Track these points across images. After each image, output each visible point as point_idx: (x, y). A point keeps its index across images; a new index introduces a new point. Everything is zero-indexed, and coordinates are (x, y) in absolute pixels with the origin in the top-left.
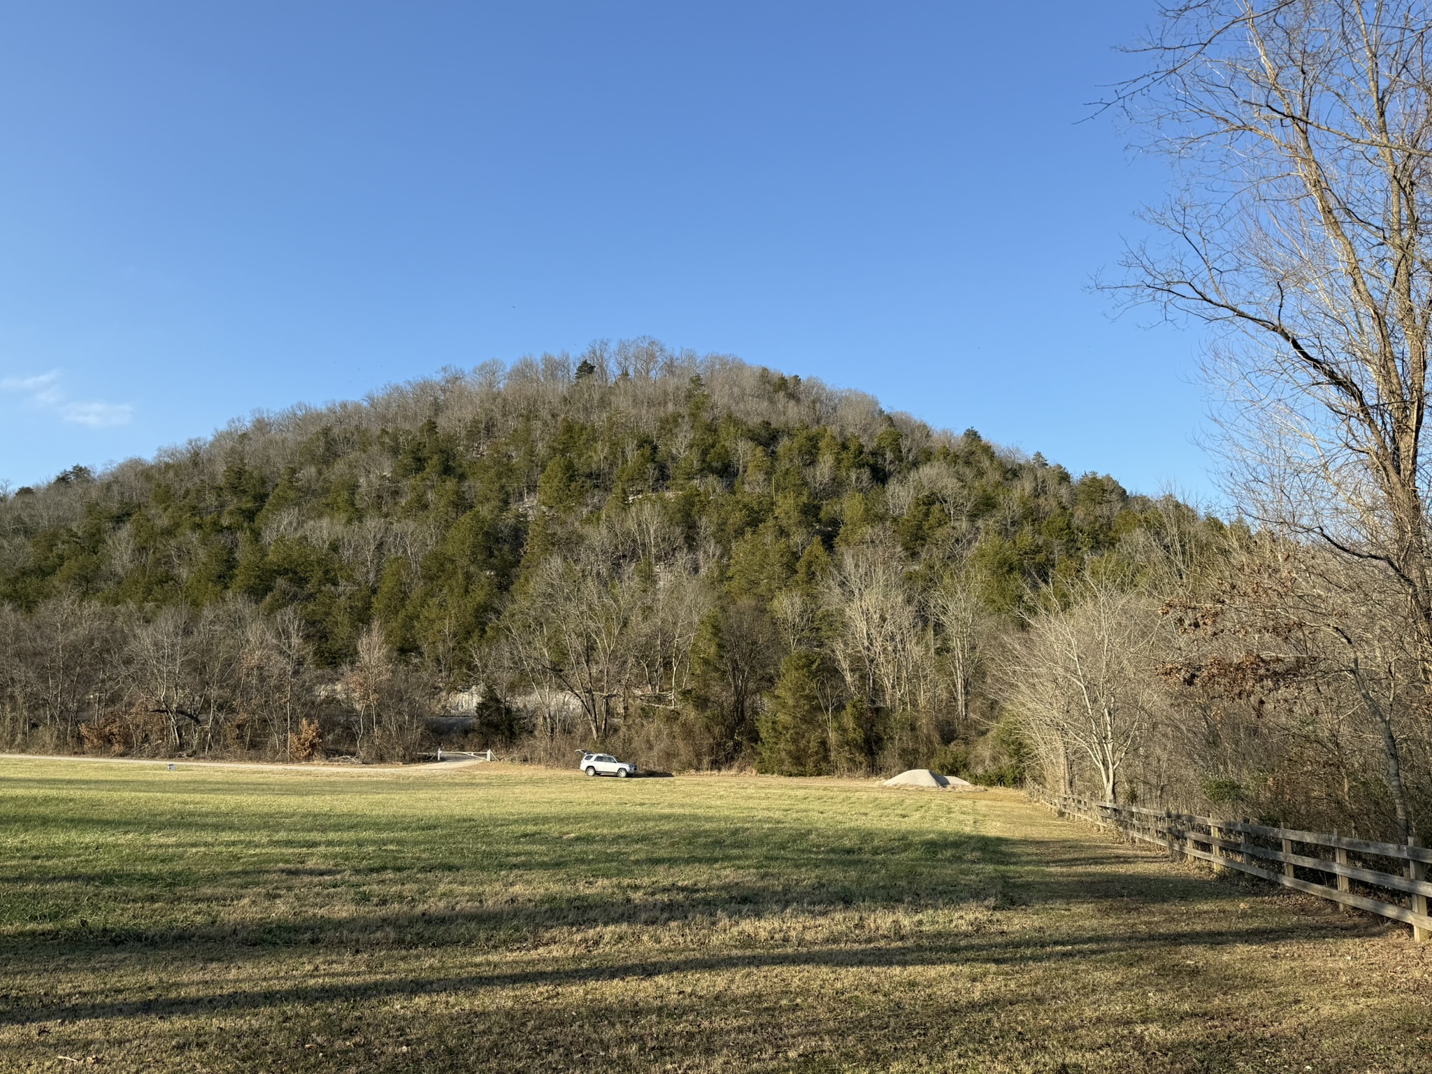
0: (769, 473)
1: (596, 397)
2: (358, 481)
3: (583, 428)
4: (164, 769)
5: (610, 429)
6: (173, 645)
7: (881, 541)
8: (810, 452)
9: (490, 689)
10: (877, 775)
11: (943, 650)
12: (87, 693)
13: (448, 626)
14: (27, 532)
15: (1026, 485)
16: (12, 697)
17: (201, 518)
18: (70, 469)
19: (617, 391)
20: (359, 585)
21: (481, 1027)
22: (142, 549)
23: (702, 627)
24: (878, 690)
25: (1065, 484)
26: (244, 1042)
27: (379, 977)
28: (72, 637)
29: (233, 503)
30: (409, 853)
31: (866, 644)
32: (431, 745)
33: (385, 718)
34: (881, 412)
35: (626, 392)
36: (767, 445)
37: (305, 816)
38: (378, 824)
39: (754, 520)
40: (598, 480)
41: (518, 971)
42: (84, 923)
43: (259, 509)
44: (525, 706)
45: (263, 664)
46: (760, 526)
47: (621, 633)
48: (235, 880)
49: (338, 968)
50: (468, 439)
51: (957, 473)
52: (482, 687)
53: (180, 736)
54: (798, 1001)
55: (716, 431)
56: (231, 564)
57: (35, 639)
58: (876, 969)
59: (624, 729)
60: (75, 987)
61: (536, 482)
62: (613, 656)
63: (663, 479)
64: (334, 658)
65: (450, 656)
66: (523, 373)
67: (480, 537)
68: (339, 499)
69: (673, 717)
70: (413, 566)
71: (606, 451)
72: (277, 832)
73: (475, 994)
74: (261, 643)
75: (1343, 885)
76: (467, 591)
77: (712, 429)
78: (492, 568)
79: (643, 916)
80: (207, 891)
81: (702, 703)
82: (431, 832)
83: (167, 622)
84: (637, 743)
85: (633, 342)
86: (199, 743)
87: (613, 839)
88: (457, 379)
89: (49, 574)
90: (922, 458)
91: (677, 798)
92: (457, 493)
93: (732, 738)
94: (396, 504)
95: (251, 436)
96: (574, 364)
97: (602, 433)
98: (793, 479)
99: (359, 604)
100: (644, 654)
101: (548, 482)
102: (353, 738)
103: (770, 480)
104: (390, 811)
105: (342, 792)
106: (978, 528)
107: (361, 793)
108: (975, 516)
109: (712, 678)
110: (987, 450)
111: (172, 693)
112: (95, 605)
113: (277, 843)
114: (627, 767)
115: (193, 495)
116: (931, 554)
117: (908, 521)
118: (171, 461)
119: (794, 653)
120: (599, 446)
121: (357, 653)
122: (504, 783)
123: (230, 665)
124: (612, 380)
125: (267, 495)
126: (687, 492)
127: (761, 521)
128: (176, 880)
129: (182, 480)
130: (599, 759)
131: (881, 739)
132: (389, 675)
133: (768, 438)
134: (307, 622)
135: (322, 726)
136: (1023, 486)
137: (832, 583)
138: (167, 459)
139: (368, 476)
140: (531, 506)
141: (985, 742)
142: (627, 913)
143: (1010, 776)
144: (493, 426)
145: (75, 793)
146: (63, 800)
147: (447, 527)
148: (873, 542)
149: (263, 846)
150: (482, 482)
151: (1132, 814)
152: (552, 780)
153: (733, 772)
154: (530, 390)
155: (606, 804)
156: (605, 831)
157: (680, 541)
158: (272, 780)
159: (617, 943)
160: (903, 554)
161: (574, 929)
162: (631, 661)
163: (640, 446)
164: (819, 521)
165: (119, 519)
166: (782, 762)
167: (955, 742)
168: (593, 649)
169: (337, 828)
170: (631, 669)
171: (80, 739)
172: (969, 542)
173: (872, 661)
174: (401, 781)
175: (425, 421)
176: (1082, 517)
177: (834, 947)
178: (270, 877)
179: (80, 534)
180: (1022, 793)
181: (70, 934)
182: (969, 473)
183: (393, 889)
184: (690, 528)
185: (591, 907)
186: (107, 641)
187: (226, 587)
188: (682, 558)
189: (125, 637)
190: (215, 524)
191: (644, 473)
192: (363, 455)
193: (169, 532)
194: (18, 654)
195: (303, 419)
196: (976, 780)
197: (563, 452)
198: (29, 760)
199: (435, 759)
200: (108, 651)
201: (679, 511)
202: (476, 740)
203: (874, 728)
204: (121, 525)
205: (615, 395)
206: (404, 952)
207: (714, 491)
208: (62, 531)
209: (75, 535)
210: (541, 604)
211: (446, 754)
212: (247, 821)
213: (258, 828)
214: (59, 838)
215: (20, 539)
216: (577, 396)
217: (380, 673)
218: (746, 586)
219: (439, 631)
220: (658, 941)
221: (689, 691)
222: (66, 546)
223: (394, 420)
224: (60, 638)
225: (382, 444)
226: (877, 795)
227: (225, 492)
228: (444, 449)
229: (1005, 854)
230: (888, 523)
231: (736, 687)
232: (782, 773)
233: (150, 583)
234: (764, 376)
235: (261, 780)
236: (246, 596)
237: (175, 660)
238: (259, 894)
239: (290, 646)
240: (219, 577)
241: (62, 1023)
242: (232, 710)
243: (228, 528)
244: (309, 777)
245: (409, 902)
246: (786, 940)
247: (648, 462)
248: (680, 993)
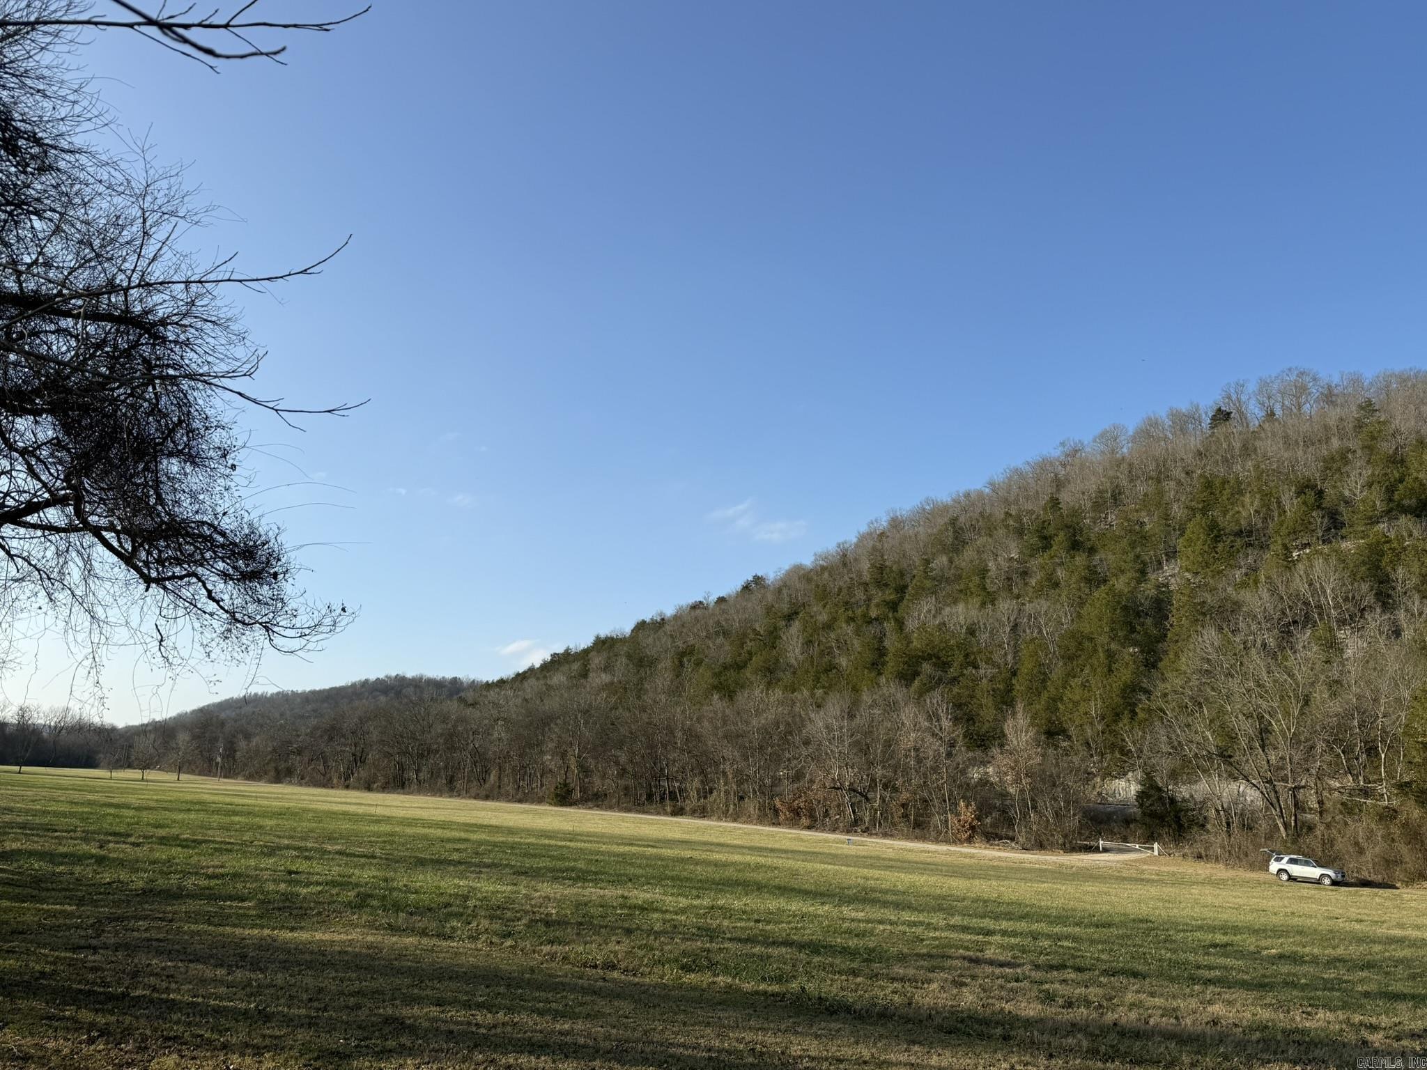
1: (1237, 445)
2: (987, 565)
3: (1225, 482)
5: (1259, 478)
6: (841, 728)
9: (1149, 776)
12: (778, 770)
13: (1095, 707)
14: (726, 634)
16: (724, 773)
17: (854, 612)
18: (751, 578)
19: (1263, 435)
20: (999, 668)
22: (809, 643)
23: (1415, 704)
28: (763, 722)
29: (878, 596)
30: (1089, 953)
32: (1091, 834)
33: (1040, 803)
35: (1274, 434)
37: (975, 901)
38: (1049, 916)
40: (1250, 537)
42: (803, 989)
43: (901, 599)
44: (1192, 796)
45: (918, 746)
47: (1302, 713)
48: (922, 963)
50: (1094, 511)
52: (1139, 774)
53: (854, 812)
55: (1402, 461)
56: (881, 652)
57: (737, 723)
59: (1321, 827)
60: (804, 1050)
61: (1175, 547)
62: (1295, 741)
63: (1335, 528)
64: (983, 740)
65: (1100, 740)
66: (1148, 432)
67: (1119, 611)
68: (971, 585)
69: (1389, 815)
70: (1051, 646)
71: (1256, 502)
72: (953, 915)
74: (915, 726)
76: (1110, 670)
77: (1396, 460)
78: (1135, 645)
80: (899, 970)
82: (1106, 931)
83: (835, 705)
84: (1341, 845)
85: (1277, 378)
86: (870, 820)
87: (1329, 962)
88: (1077, 451)
89: (743, 667)
91: (1409, 917)
92: (1088, 567)
94: (1026, 584)
95: (888, 534)
96: (1206, 413)
97: (1249, 484)
99: (1001, 687)
100: (1337, 737)
101: (1192, 544)
102: (1010, 823)
104: (1059, 903)
105: (1006, 878)
107: (1026, 880)
111: (844, 772)
112: (778, 694)
113: (953, 928)
114: (1330, 873)
115: (844, 592)
118: (825, 564)
120: (1247, 499)
121: (1004, 735)
122: (1178, 881)
123: (890, 746)
124: (1254, 424)
125: (906, 587)
126: (1372, 539)
128: (871, 956)
129: (835, 580)
130: (1292, 861)
132: (1039, 759)
134: (954, 705)
135: (979, 808)
138: (821, 562)
139: (996, 560)
140: (1173, 574)
144: (1120, 494)
145: (778, 862)
146: (769, 868)
147: (1082, 604)
149: (942, 930)
150: (1114, 554)
152: (1235, 883)
154: (1158, 450)
155: (1310, 916)
156: (1315, 951)
157: (1370, 599)
158: (938, 860)
162: (1320, 746)
163: (1300, 492)
165: (790, 618)
168: (1268, 732)
169: (1008, 916)
170: (1322, 755)
171: (776, 811)
174: (1064, 870)
175: (1047, 498)
178: (955, 962)
179: (762, 632)
181: (794, 998)
183: (1078, 991)
184: (1381, 582)
186: (788, 724)
187: (880, 674)
188: (1376, 620)
189: (802, 721)
190: (865, 616)
191: (1310, 523)
192: (990, 540)
193: (829, 626)
194: (726, 737)
195: (932, 513)
197: (1204, 511)
198: (740, 829)
199: (1097, 850)
200: (791, 733)
201: (1364, 563)
202: (1139, 832)
204: (792, 622)
205: (1261, 439)
207: (1410, 535)
208: (749, 631)
209: (758, 634)
210: (1197, 683)
211: (1108, 844)
212: (922, 901)
213: (934, 910)
214: (773, 904)
215: (720, 640)
216: (1214, 448)
217: (1030, 758)
219: (1086, 714)
221: (1408, 784)
222: (753, 643)
223: (1016, 502)
224: (754, 722)
225: (1007, 527)
227: (871, 587)
228: (1069, 524)
233: (817, 672)
235: (929, 860)
236: (897, 681)
237: (844, 741)
238: (946, 980)
239: (941, 729)
240: (873, 664)
242: (895, 790)
243: (876, 619)
244: (973, 860)
245: (1096, 1009)
247: (1313, 510)
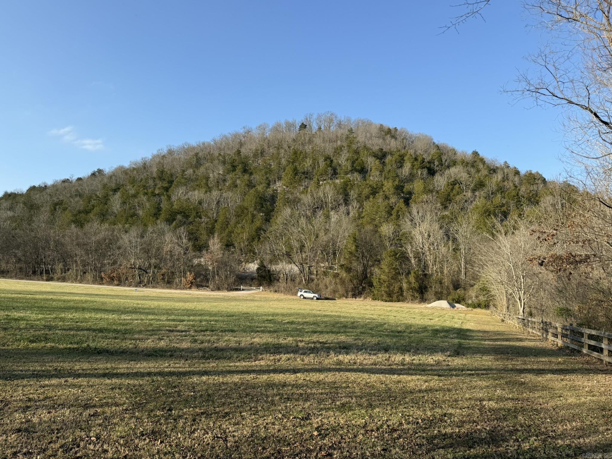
0: (381, 172)
1: (307, 139)
2: (209, 175)
3: (301, 152)
4: (133, 291)
5: (313, 153)
6: (137, 242)
7: (431, 201)
8: (400, 162)
9: (262, 262)
10: (424, 302)
11: (456, 250)
12: (104, 260)
13: (245, 236)
14: (80, 196)
15: (499, 177)
16: (76, 261)
17: (147, 190)
18: (96, 170)
20: (210, 218)
21: (223, 388)
22: (124, 203)
23: (349, 238)
24: (426, 267)
25: (517, 176)
26: (135, 388)
27: (192, 369)
28: (97, 238)
29: (160, 184)
30: (218, 325)
31: (421, 246)
32: (238, 284)
33: (220, 272)
34: (434, 143)
35: (320, 136)
36: (381, 159)
37: (184, 310)
38: (211, 314)
39: (374, 192)
40: (307, 175)
41: (245, 369)
42: (88, 345)
43: (170, 187)
44: (276, 270)
45: (172, 250)
46: (377, 195)
47: (315, 240)
48: (148, 333)
49: (178, 365)
50: (254, 158)
51: (468, 171)
52: (259, 261)
53: (140, 278)
54: (350, 385)
55: (358, 153)
56: (159, 209)
57: (84, 239)
58: (387, 376)
59: (316, 280)
60: (81, 367)
61: (281, 176)
62: (312, 250)
63: (335, 174)
64: (201, 248)
65: (246, 248)
66: (276, 129)
67: (258, 199)
68: (202, 183)
69: (336, 276)
70: (231, 211)
71: (311, 162)
72: (171, 316)
73: (226, 376)
74: (171, 241)
75: (606, 352)
76: (253, 222)
77: (357, 152)
78: (263, 212)
79: (301, 352)
80: (137, 336)
81: (349, 270)
82: (231, 318)
83: (134, 232)
84: (321, 286)
85: (324, 114)
86: (147, 281)
87: (303, 323)
88: (249, 132)
89: (89, 213)
90: (451, 164)
91: (337, 309)
92: (249, 180)
93: (361, 285)
94: (224, 185)
95: (167, 156)
96: (298, 124)
97: (309, 155)
98: (392, 174)
99: (210, 226)
100: (325, 249)
101: (287, 175)
102: (208, 280)
103: (382, 174)
104: (217, 309)
105: (202, 302)
106: (476, 196)
107: (209, 302)
108: (475, 190)
109: (353, 260)
110: (482, 160)
111: (137, 261)
112: (106, 225)
113: (169, 320)
114: (317, 295)
115: (143, 181)
116: (454, 207)
117: (443, 192)
118: (135, 167)
119: (389, 250)
120: (308, 160)
121: (209, 246)
122: (266, 300)
123: (159, 250)
124: (314, 131)
125: (173, 181)
126: (345, 180)
127: (377, 193)
128: (126, 332)
129: (139, 175)
130: (305, 292)
131: (426, 287)
132: (221, 256)
133: (381, 156)
134: (189, 233)
135: (195, 275)
136: (497, 177)
137: (407, 220)
138: (134, 166)
139: (213, 173)
140: (279, 186)
141: (473, 290)
142: (295, 350)
143: (483, 304)
144: (264, 152)
145: (97, 299)
146: (92, 302)
147: (245, 195)
148: (427, 202)
149: (163, 321)
150: (259, 176)
151: (528, 321)
152: (286, 300)
153: (361, 299)
154: (279, 136)
155: (305, 310)
157: (342, 201)
158: (175, 296)
159: (287, 361)
160: (441, 207)
161: (272, 355)
162: (319, 252)
163: (325, 160)
164: (403, 192)
165: (115, 191)
166: (382, 296)
167: (459, 289)
168: (304, 246)
169: (194, 315)
170: (319, 255)
171: (102, 279)
172: (472, 202)
173: (423, 254)
174: (226, 298)
175: (236, 150)
176: (524, 191)
177: (374, 367)
178: (162, 332)
179: (100, 196)
180: (488, 312)
181: (83, 349)
182: (473, 171)
183: (208, 338)
184: (346, 195)
185: (281, 347)
186: (111, 240)
187: (157, 219)
188: (343, 208)
189: (118, 238)
190: (152, 193)
191: (327, 172)
192: (211, 165)
193: (135, 196)
194: (78, 245)
195: (187, 149)
196: (468, 306)
197: (293, 163)
198: (82, 286)
199: (240, 290)
200: (111, 244)
201: (342, 188)
202: (256, 283)
203: (424, 283)
204: (116, 193)
205: (315, 137)
206: (204, 361)
207: (357, 180)
208: (93, 195)
209: (98, 197)
210: (282, 228)
211: (244, 288)
212: (160, 311)
213: (164, 314)
214: (87, 315)
215: (77, 199)
216: (299, 138)
217: (218, 255)
218: (370, 221)
219: (242, 238)
220: (303, 361)
221: (343, 265)
222: (95, 201)
223: (224, 149)
224: (93, 238)
225: (219, 160)
226: (423, 310)
227: (157, 180)
228: (244, 162)
229: (467, 336)
230: (434, 193)
231: (364, 264)
232: (382, 300)
233: (127, 217)
234: (381, 128)
235: (170, 296)
236: (165, 222)
237: (137, 248)
238: (156, 338)
239: (182, 243)
240: (155, 214)
241: (74, 379)
242: (160, 268)
243: (158, 195)
244: (190, 295)
245: (212, 343)
246: (355, 363)
247: (328, 167)
248: (304, 380)
